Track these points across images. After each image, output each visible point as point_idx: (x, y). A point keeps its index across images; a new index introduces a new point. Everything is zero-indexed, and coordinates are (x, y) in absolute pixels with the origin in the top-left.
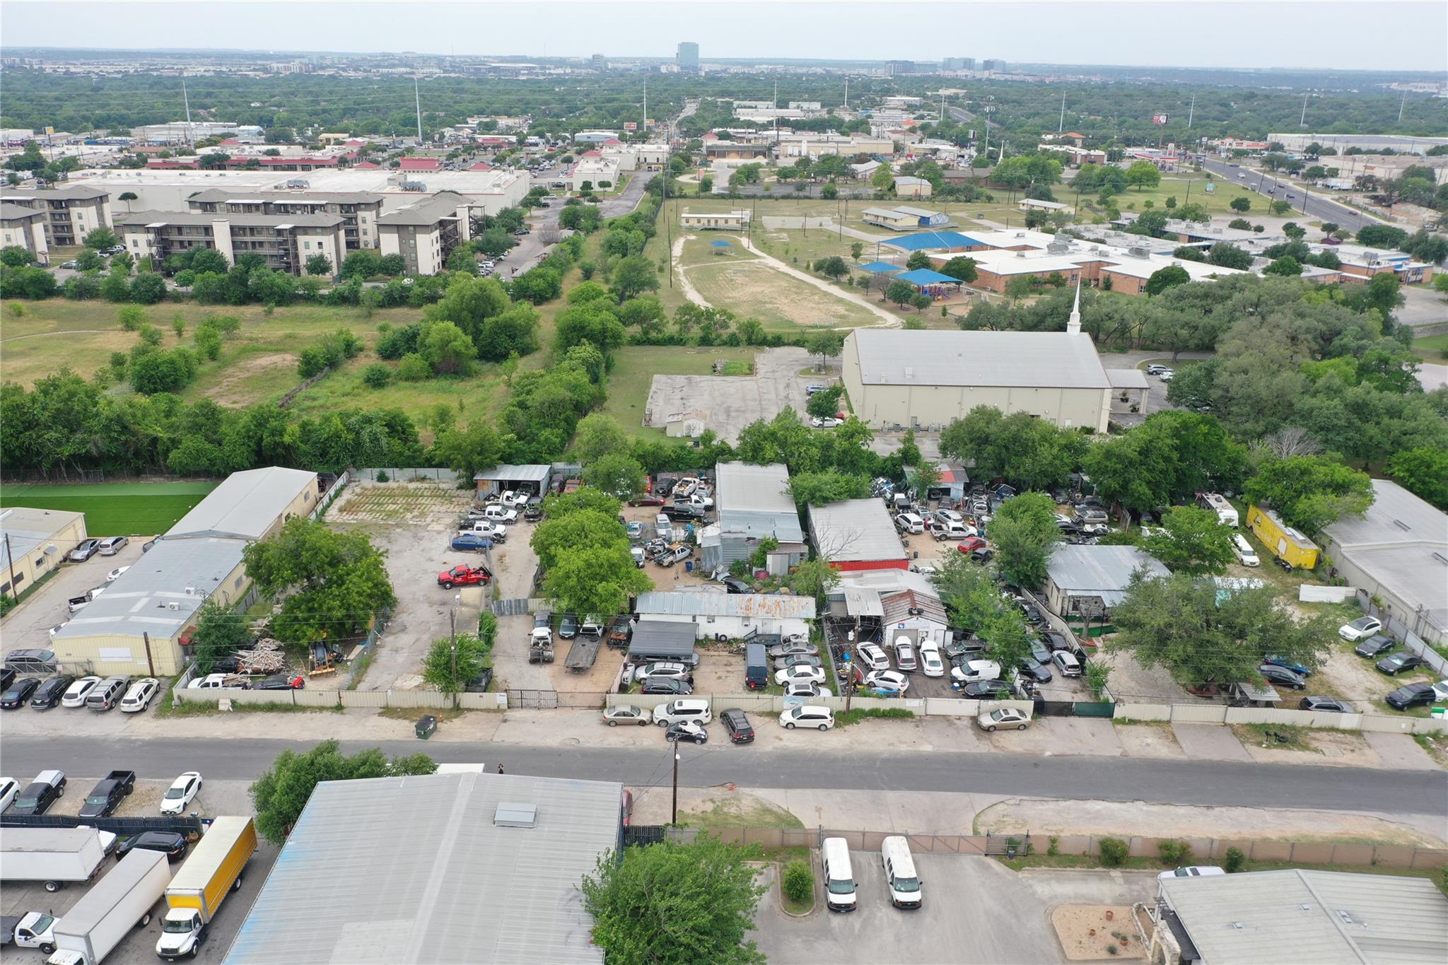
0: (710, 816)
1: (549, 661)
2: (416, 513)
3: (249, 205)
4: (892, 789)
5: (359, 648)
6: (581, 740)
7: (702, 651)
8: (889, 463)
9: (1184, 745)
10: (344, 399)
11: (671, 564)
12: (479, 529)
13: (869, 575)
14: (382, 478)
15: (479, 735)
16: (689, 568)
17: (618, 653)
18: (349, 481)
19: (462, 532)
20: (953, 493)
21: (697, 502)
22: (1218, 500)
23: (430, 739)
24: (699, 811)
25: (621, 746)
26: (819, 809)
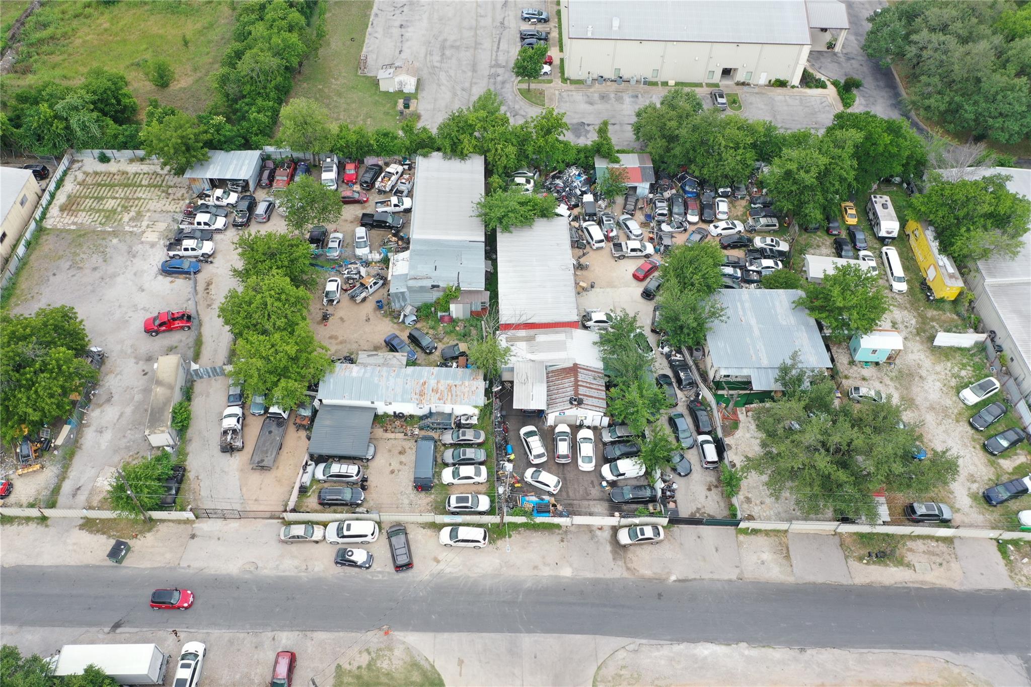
0: (364, 672)
1: (240, 450)
2: (132, 214)
4: (529, 631)
5: (66, 429)
6: (260, 565)
7: (379, 432)
8: (582, 155)
9: (794, 562)
10: (75, 23)
11: (364, 299)
12: (186, 249)
13: (543, 337)
14: (104, 159)
15: (168, 556)
16: (380, 305)
17: (303, 434)
18: (73, 162)
19: (171, 253)
20: (639, 191)
21: (395, 206)
22: (884, 206)
23: (125, 563)
24: (354, 668)
25: (292, 573)
26: (461, 662)
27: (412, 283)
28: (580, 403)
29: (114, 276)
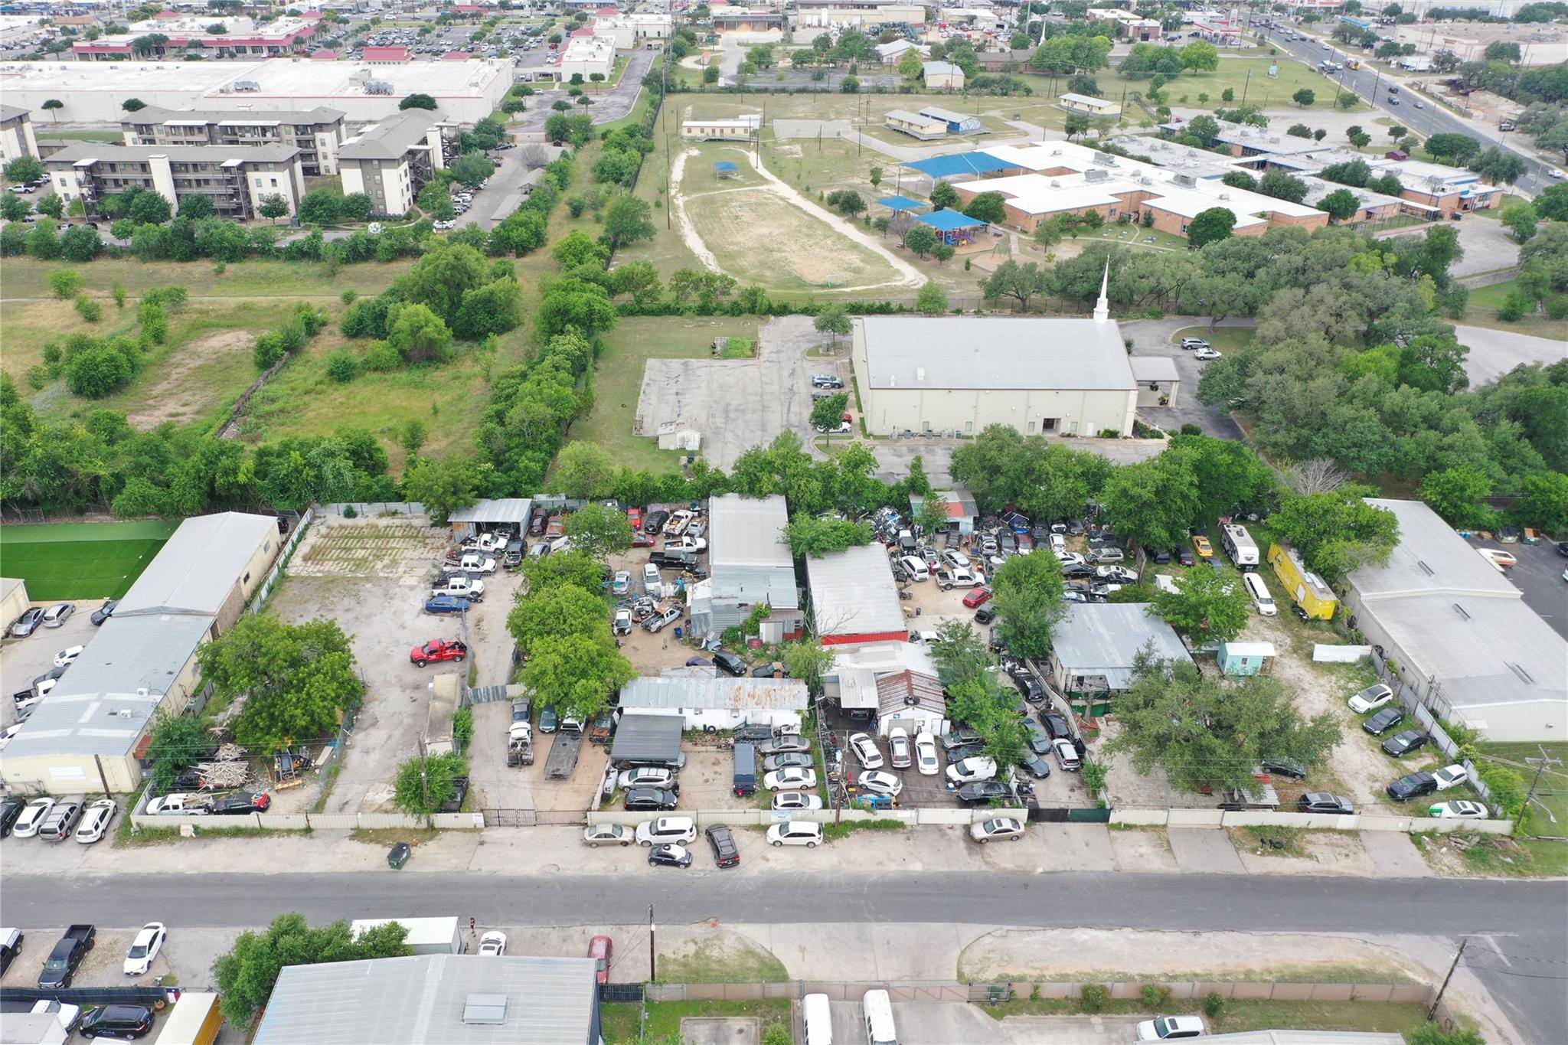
0: (692, 961)
1: (530, 763)
2: (386, 561)
3: (191, 128)
4: (878, 920)
5: (327, 750)
6: (562, 866)
7: (688, 746)
8: (895, 493)
9: (1178, 855)
10: (306, 398)
11: (659, 629)
12: (454, 587)
13: (867, 649)
14: (350, 514)
15: (455, 861)
16: (678, 633)
17: (600, 749)
18: (314, 518)
19: (436, 592)
20: (961, 527)
21: (688, 545)
22: (1239, 533)
23: (405, 868)
24: (679, 956)
25: (602, 873)
26: (802, 949)
27: (716, 602)
28: (916, 701)
29: (370, 616)
